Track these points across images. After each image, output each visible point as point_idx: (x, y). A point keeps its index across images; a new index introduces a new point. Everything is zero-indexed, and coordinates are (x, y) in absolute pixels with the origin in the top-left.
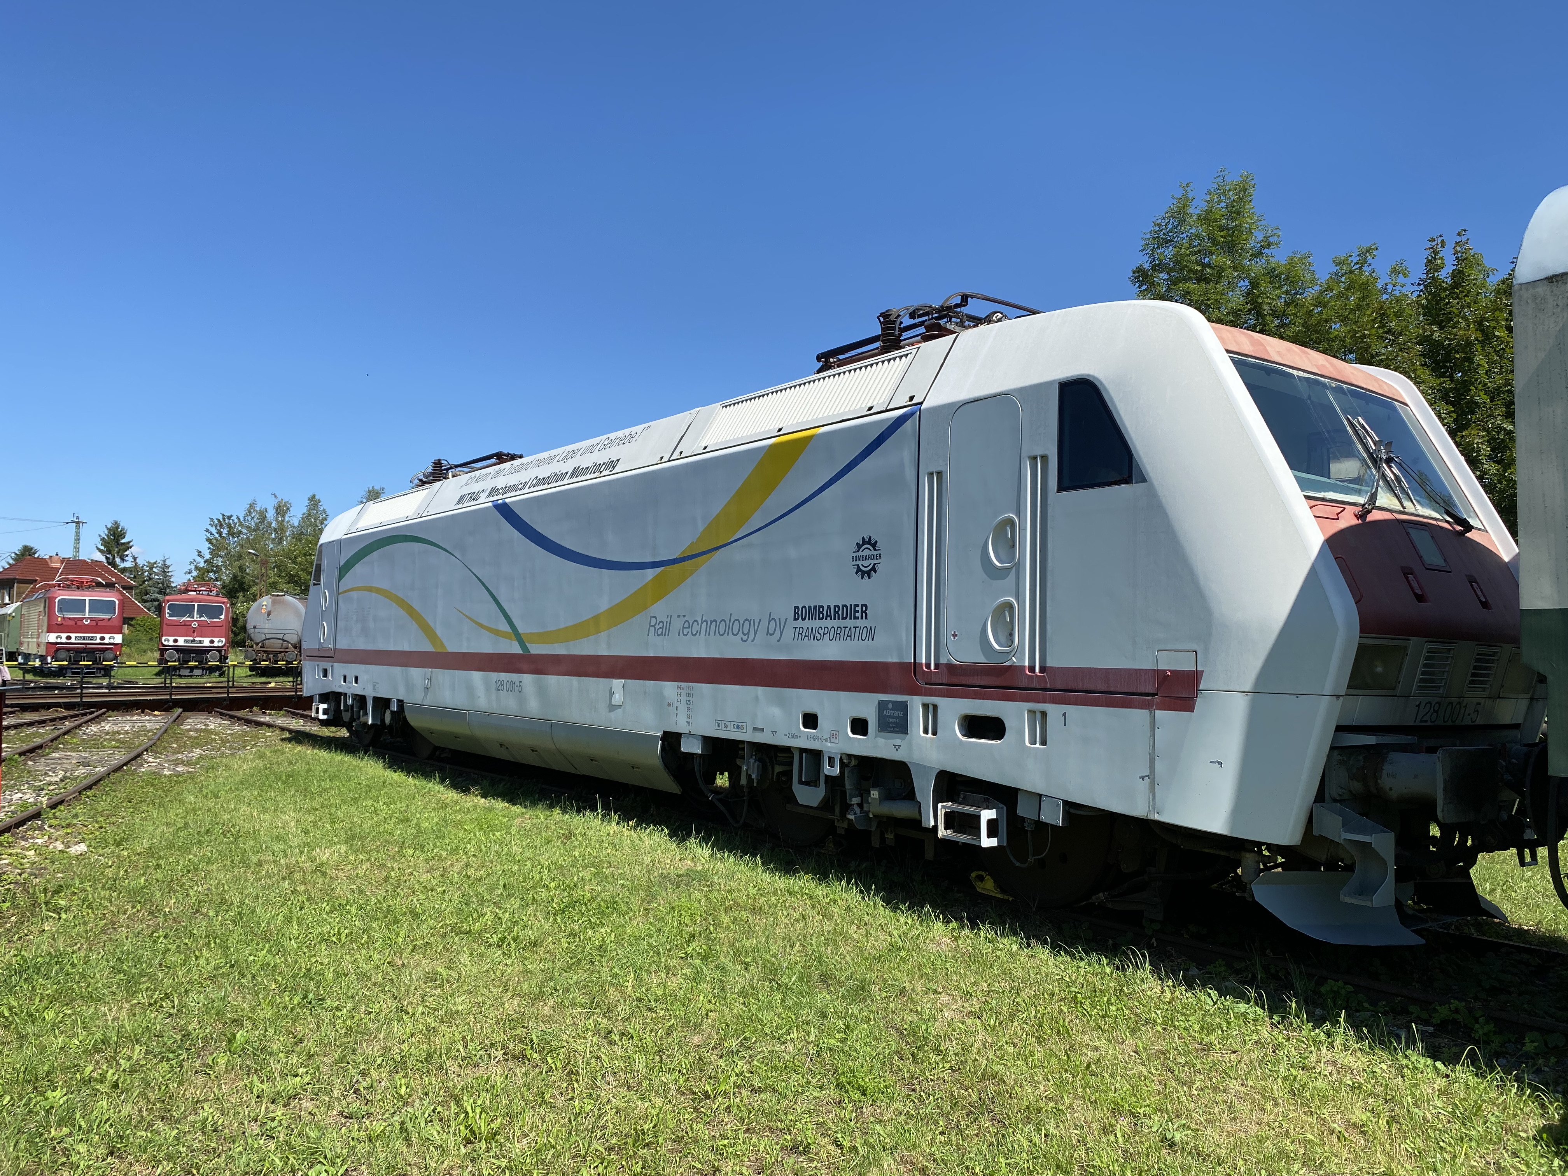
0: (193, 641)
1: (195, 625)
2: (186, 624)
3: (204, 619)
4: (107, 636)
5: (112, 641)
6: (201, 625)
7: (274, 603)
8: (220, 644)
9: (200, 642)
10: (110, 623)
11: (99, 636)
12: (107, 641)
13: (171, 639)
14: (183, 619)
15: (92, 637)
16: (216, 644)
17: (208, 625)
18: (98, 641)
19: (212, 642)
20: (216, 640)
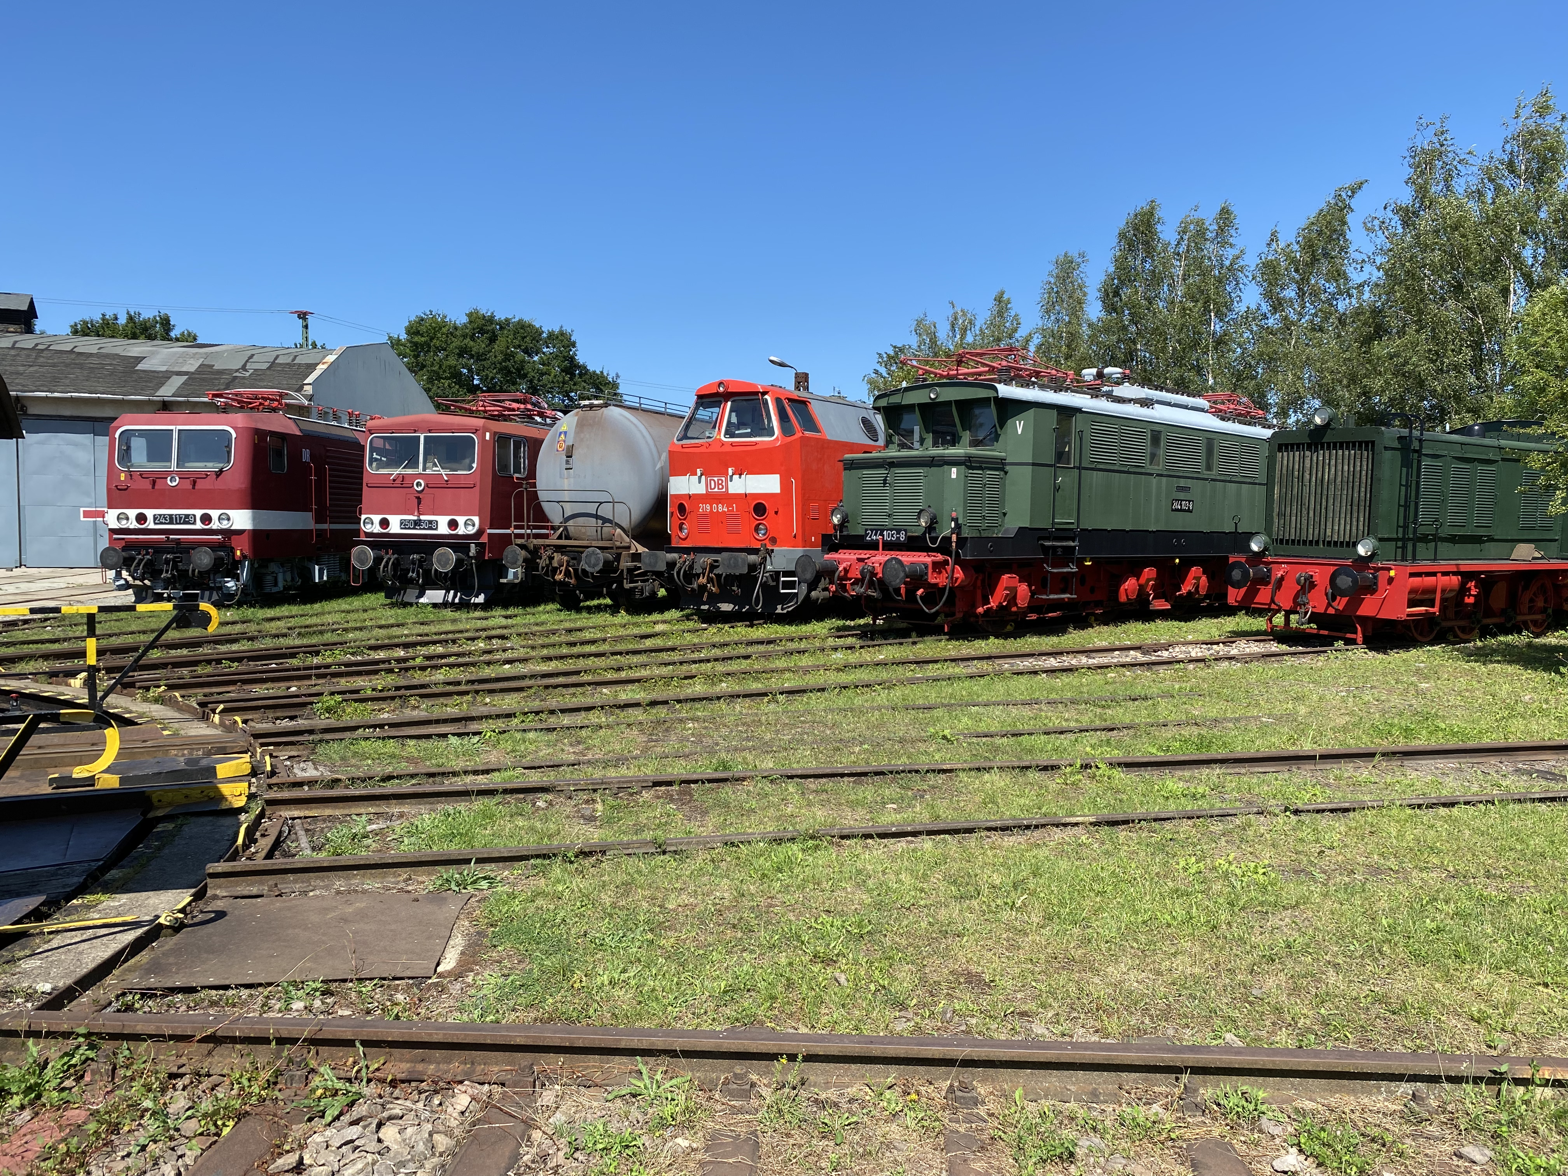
0: (417, 524)
1: (419, 485)
2: (403, 483)
3: (438, 470)
4: (215, 514)
5: (225, 525)
6: (434, 484)
7: (581, 425)
8: (471, 530)
9: (432, 525)
10: (220, 484)
11: (199, 513)
12: (215, 525)
13: (377, 518)
14: (396, 472)
15: (187, 519)
16: (461, 530)
17: (446, 486)
18: (199, 525)
19: (453, 524)
20: (461, 520)
